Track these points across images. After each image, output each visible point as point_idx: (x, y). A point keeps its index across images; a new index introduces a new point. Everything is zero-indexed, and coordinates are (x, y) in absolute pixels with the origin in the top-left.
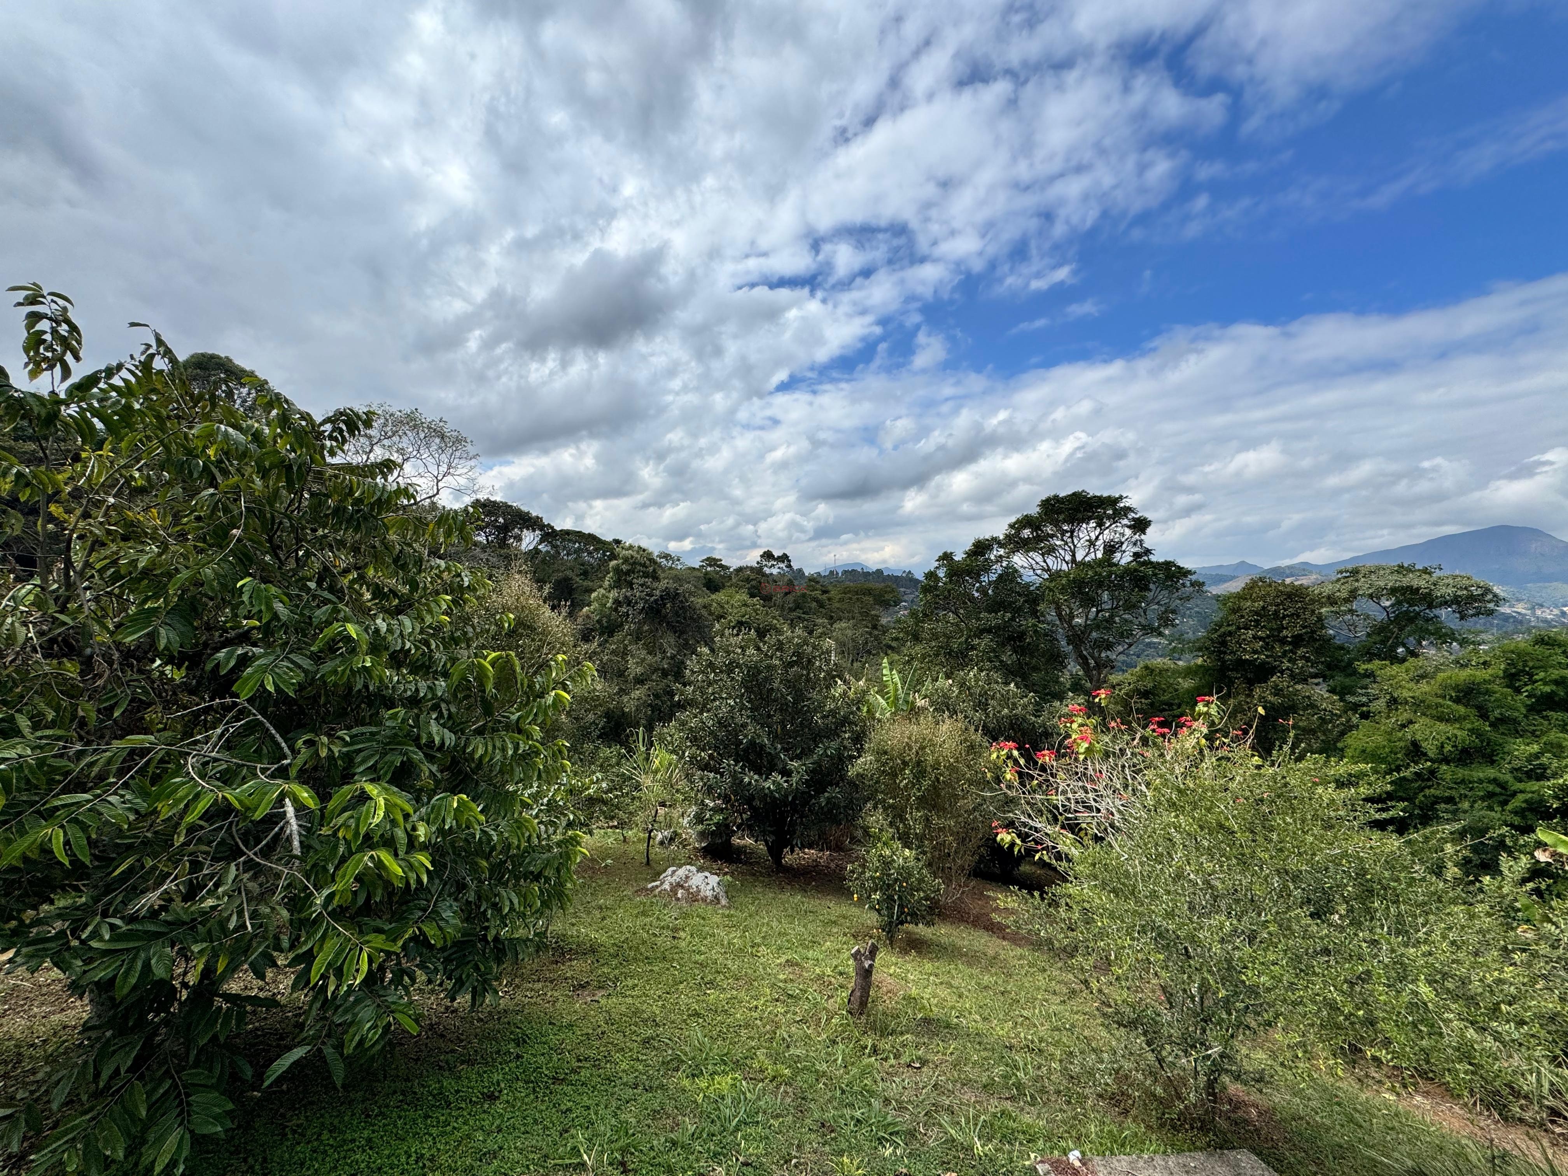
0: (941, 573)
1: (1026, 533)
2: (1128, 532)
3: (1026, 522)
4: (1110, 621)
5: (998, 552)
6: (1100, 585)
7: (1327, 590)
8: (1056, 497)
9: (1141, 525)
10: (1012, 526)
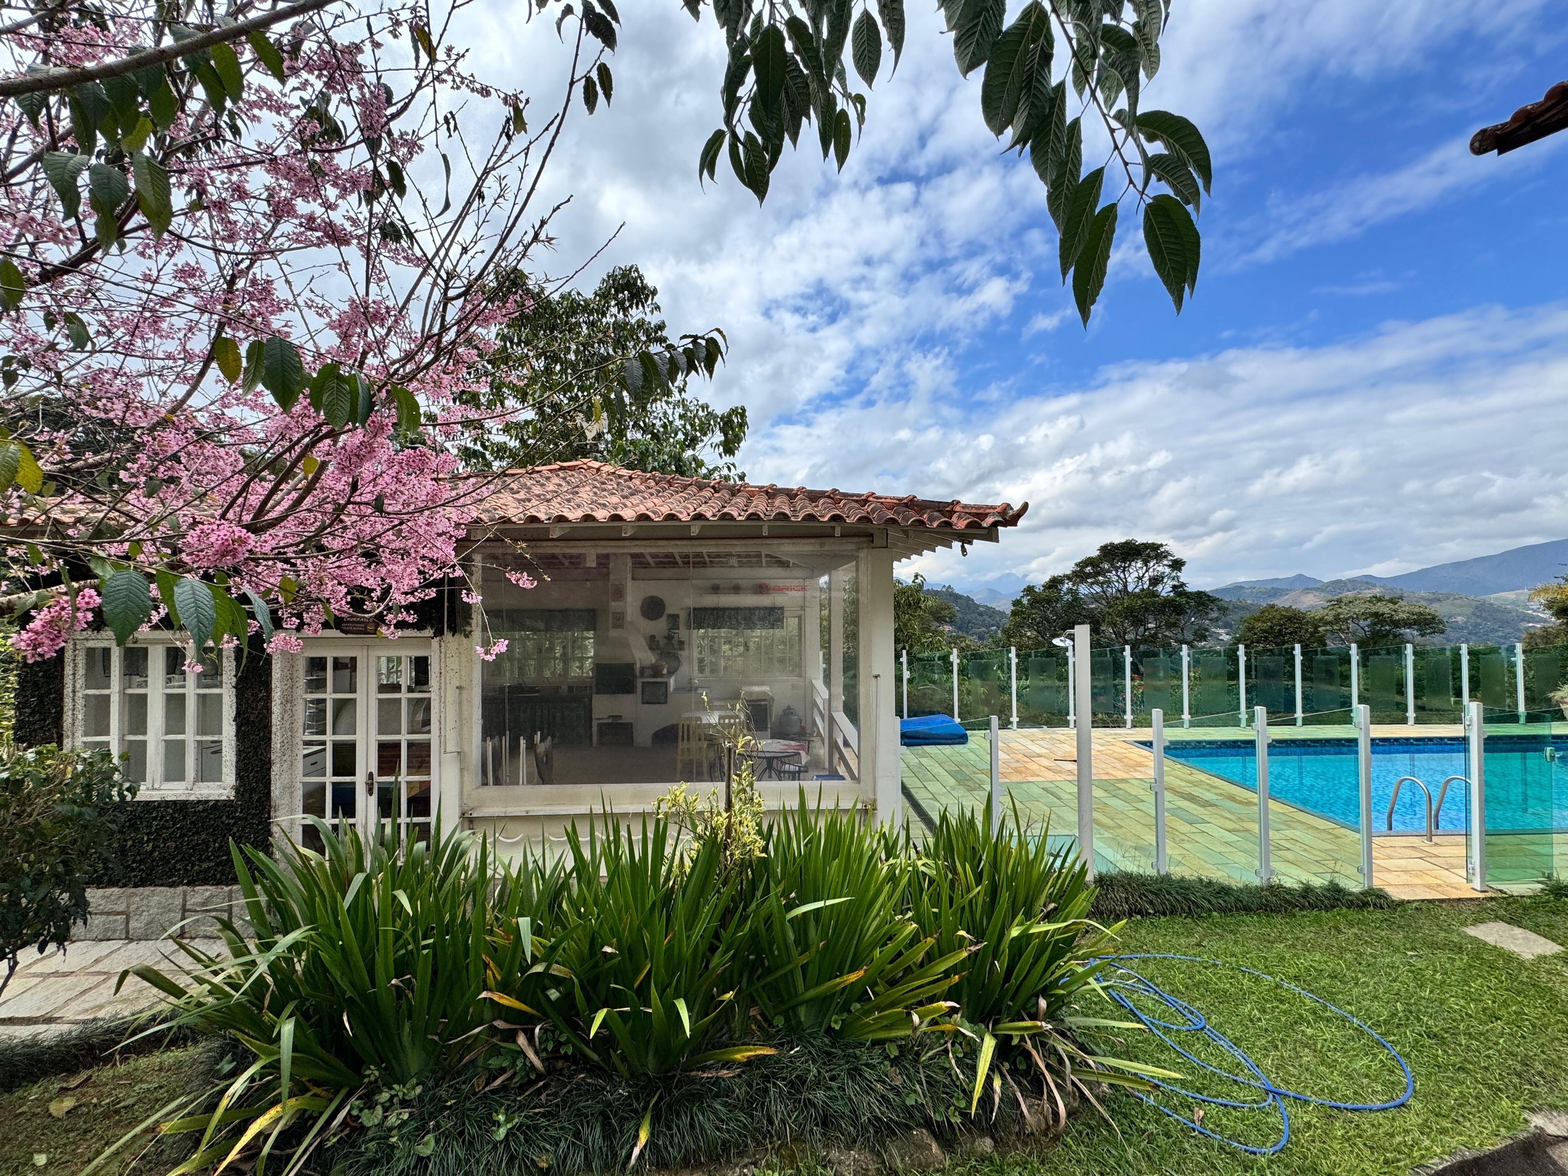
0: (1025, 601)
1: (1088, 569)
2: (1167, 570)
3: (1089, 562)
4: (1154, 636)
5: (1067, 585)
6: (1147, 610)
7: (1320, 613)
8: (1112, 544)
9: (1177, 565)
10: (1077, 565)
